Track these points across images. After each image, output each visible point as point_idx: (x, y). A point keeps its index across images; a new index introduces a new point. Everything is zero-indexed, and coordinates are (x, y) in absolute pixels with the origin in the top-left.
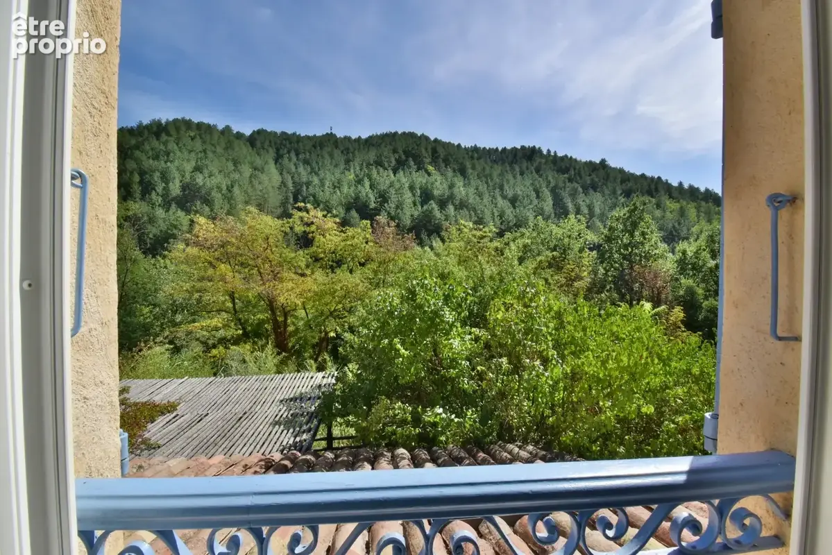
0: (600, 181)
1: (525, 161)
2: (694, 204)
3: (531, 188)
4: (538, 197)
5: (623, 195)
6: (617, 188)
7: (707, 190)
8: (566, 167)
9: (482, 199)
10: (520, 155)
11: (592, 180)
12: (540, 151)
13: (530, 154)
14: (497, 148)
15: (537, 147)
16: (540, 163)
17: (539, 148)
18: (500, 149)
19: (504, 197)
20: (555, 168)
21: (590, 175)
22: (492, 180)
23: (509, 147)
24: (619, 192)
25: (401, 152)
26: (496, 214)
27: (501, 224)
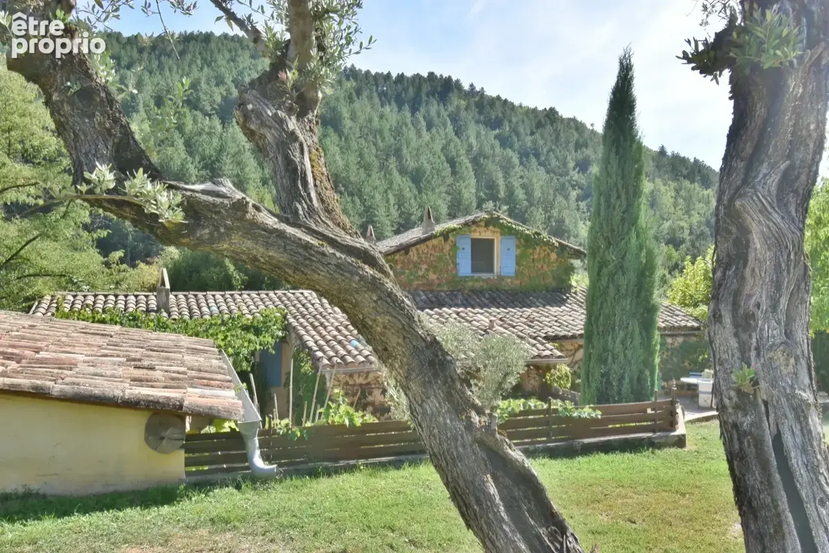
0: (545, 144)
1: (435, 102)
2: (673, 184)
3: (443, 158)
4: (454, 173)
5: (577, 170)
6: (569, 158)
7: (696, 161)
8: (497, 117)
9: (369, 176)
10: (426, 88)
11: (534, 142)
12: (458, 85)
13: (444, 88)
14: (389, 74)
15: (454, 79)
16: (458, 108)
17: (458, 81)
18: (394, 75)
19: (403, 171)
20: (482, 118)
21: (532, 133)
22: (383, 139)
23: (409, 74)
24: (571, 164)
25: (229, 83)
26: (392, 201)
27: (400, 216)
